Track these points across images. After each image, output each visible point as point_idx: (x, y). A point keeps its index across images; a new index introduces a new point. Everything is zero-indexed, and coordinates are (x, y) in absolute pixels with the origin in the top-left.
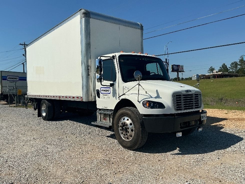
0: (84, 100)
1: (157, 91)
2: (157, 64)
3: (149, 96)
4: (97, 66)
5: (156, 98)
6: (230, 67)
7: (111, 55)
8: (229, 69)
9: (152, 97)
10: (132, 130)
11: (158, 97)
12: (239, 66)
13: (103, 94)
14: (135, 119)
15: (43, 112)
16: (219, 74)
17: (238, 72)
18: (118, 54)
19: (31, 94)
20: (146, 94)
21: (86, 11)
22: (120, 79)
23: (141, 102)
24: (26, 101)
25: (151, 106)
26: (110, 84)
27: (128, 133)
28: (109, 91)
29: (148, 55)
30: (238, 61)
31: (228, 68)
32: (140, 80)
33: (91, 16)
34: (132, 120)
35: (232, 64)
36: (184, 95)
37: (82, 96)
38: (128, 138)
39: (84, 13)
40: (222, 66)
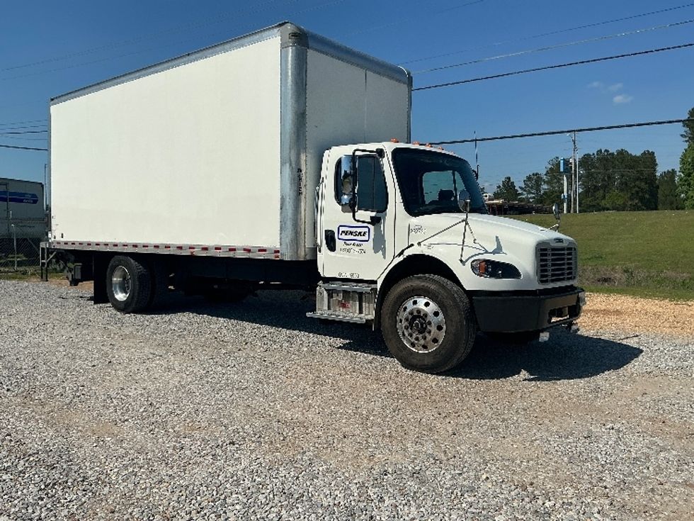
0: (287, 258)
1: (497, 237)
2: (454, 174)
3: (481, 248)
4: (345, 172)
5: (494, 252)
6: (523, 186)
7: (373, 147)
8: (520, 191)
9: (487, 252)
10: (440, 328)
11: (498, 250)
12: (545, 187)
13: (347, 242)
14: (449, 302)
15: (116, 292)
16: (496, 204)
17: (540, 200)
18: (388, 147)
19: (65, 239)
20: (474, 245)
21: (299, 29)
22: (401, 207)
23: (468, 264)
24: (43, 258)
25: (488, 271)
26: (372, 218)
27: (427, 335)
28: (364, 235)
29: (443, 152)
30: (542, 172)
31: (519, 189)
32: (470, 212)
33: (311, 43)
34: (440, 304)
35: (529, 178)
36: (554, 249)
37: (278, 246)
38: (425, 347)
39: (294, 35)
40: (504, 185)
